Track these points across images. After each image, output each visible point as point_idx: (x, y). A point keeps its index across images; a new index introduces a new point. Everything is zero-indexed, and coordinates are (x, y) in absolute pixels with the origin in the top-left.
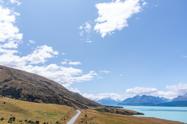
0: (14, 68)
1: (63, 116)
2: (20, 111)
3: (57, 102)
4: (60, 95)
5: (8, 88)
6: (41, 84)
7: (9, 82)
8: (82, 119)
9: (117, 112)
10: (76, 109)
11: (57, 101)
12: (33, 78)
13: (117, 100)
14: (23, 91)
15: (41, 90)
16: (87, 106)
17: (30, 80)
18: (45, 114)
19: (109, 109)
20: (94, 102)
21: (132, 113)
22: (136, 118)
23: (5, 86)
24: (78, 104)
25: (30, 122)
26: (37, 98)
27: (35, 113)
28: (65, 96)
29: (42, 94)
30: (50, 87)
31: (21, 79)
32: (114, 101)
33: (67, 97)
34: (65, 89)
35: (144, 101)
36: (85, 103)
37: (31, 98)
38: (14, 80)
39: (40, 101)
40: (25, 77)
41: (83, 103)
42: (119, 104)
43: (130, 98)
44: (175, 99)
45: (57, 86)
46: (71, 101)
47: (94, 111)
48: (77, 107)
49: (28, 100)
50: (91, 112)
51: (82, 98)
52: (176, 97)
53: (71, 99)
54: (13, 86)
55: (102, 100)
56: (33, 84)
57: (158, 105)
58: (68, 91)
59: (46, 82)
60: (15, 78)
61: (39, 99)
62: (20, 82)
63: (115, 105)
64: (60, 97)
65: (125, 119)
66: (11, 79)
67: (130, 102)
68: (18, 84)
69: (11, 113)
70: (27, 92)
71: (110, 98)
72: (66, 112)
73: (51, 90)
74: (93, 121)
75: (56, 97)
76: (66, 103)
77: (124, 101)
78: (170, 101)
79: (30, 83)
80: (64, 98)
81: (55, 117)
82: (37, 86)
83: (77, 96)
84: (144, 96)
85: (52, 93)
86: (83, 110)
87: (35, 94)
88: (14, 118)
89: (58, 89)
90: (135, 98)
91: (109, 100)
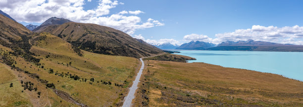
1: (129, 72)
4: (126, 44)
5: (86, 41)
6: (109, 35)
7: (86, 36)
11: (124, 51)
14: (97, 44)
15: (110, 41)
16: (150, 54)
17: (101, 32)
23: (84, 40)
24: (142, 52)
25: (105, 83)
28: (130, 45)
29: (112, 45)
30: (117, 37)
31: (94, 32)
32: (173, 46)
33: (132, 46)
36: (148, 51)
38: (89, 35)
40: (97, 30)
41: (146, 51)
43: (186, 44)
44: (220, 44)
45: (123, 35)
46: (136, 49)
52: (221, 43)
53: (135, 48)
54: (89, 39)
56: (103, 36)
57: (207, 49)
59: (113, 32)
60: (90, 32)
61: (110, 50)
62: (93, 36)
64: (126, 46)
66: (87, 34)
67: (186, 47)
68: (92, 38)
70: (99, 44)
73: (118, 40)
75: (123, 47)
77: (181, 46)
78: (216, 46)
79: (101, 36)
80: (130, 47)
82: (107, 38)
85: (119, 42)
87: (106, 45)
89: (124, 38)
90: (190, 43)
91: (169, 45)
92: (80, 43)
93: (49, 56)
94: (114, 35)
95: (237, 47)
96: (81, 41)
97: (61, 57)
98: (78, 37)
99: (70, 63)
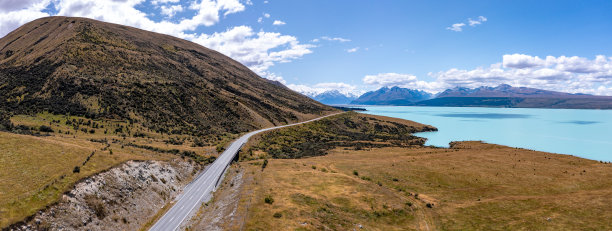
13: (348, 96)
32: (343, 98)
35: (396, 97)
42: (354, 102)
44: (441, 94)
52: (443, 91)
57: (417, 104)
67: (373, 98)
71: (337, 92)
77: (362, 97)
84: (395, 89)
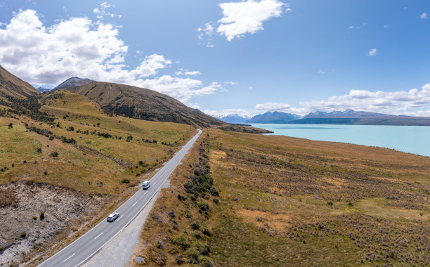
0: (124, 84)
1: (181, 135)
2: (136, 130)
3: (174, 120)
4: (177, 112)
5: (120, 106)
6: (154, 100)
7: (121, 100)
8: (204, 139)
9: (245, 131)
10: (196, 128)
11: (174, 118)
12: (144, 93)
13: (244, 117)
14: (136, 109)
15: (155, 107)
17: (141, 95)
18: (162, 133)
19: (235, 128)
20: (218, 120)
21: (262, 132)
22: (265, 136)
23: (118, 104)
24: (199, 122)
25: (147, 141)
26: (151, 116)
27: (152, 133)
28: (182, 113)
29: (157, 111)
30: (165, 103)
31: (130, 95)
32: (241, 119)
33: (185, 115)
34: (183, 105)
35: (276, 118)
36: (207, 121)
37: (145, 116)
38: (125, 97)
39: (155, 119)
40: (136, 93)
41: (204, 121)
42: (247, 121)
43: (260, 115)
45: (173, 102)
46: (190, 118)
47: (218, 130)
48: (197, 125)
49: (142, 119)
50: (214, 130)
51: (203, 114)
53: (189, 116)
54: (125, 104)
55: (228, 117)
56: (146, 101)
57: (289, 122)
58: (186, 107)
59: (160, 97)
60: (126, 95)
61: (154, 117)
62: (131, 99)
63: (242, 123)
64: (177, 114)
65: (253, 138)
66: (122, 96)
67: (260, 119)
68: (129, 102)
69: (128, 132)
70: (140, 109)
71: (236, 115)
72: (185, 130)
73: (166, 106)
74: (216, 141)
75: (172, 114)
76: (184, 121)
77: (254, 118)
79: (142, 100)
80: (182, 115)
81: (173, 136)
82: (150, 103)
83: (197, 112)
84: (276, 113)
85: (167, 109)
86: (205, 129)
87: (149, 111)
88: (131, 138)
89: (174, 105)
90: (266, 114)
91: (235, 117)
92: (113, 109)
93: (67, 116)
94: (160, 100)
95: (330, 119)
96: (113, 105)
97: (85, 117)
98: (110, 101)
99: (99, 124)
